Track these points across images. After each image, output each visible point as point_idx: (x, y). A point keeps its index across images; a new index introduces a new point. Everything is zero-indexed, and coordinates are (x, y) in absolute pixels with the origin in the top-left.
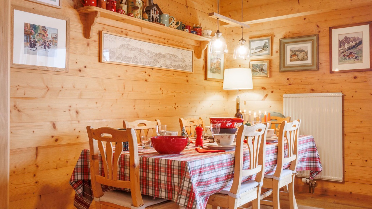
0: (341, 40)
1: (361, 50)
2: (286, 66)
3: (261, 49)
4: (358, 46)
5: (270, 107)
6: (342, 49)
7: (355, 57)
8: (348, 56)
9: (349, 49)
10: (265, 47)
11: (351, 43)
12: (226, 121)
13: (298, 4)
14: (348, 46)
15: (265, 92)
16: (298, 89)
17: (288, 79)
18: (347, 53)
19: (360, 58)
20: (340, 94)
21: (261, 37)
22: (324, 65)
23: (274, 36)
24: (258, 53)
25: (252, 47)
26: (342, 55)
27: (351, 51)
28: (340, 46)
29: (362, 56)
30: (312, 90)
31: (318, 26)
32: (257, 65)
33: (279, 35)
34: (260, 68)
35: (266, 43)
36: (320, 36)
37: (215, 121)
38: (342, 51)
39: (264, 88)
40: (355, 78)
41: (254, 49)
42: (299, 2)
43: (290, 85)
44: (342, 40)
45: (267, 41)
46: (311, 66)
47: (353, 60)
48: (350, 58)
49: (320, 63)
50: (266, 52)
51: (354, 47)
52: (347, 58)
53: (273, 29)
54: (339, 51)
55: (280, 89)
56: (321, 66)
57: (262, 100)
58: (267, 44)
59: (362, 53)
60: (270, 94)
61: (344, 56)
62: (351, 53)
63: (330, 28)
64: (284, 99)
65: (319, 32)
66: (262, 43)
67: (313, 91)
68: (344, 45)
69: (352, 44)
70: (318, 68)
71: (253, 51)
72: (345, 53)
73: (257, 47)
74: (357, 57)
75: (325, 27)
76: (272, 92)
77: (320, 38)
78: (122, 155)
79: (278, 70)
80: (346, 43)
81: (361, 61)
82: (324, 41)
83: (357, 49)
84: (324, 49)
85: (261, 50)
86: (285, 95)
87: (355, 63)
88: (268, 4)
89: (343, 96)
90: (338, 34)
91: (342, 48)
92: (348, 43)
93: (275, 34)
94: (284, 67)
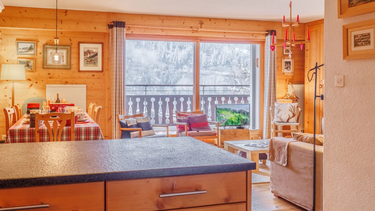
0: (85, 51)
1: (97, 59)
2: (47, 64)
3: (28, 50)
4: (95, 56)
5: (35, 93)
6: (86, 57)
7: (93, 63)
8: (89, 62)
9: (90, 57)
10: (31, 49)
11: (91, 54)
13: (61, 23)
14: (89, 56)
15: (31, 83)
16: (57, 81)
17: (49, 74)
18: (89, 60)
19: (96, 64)
20: (85, 86)
21: (27, 40)
22: (74, 66)
23: (38, 41)
24: (25, 53)
25: (19, 47)
26: (86, 61)
27: (91, 59)
28: (85, 55)
29: (97, 63)
30: (67, 82)
31: (70, 40)
32: (24, 61)
33: (42, 41)
34: (27, 64)
35: (32, 46)
36: (72, 46)
38: (86, 58)
39: (29, 80)
40: (93, 76)
41: (21, 49)
42: (62, 23)
43: (50, 78)
44: (86, 51)
45: (33, 44)
46: (66, 66)
47: (92, 65)
48: (91, 63)
49: (71, 65)
50: (32, 52)
51: (93, 57)
52: (89, 63)
53: (37, 36)
54: (84, 58)
55: (43, 81)
56: (72, 67)
57: (28, 88)
58: (33, 47)
59: (97, 61)
60: (34, 84)
61: (87, 61)
62: (91, 60)
63: (79, 42)
64: (47, 88)
65: (71, 44)
66: (28, 45)
67: (66, 83)
68: (87, 55)
69: (92, 54)
70: (70, 69)
71: (20, 51)
72: (88, 60)
73: (24, 48)
74: (94, 63)
75: (75, 41)
76: (36, 83)
77: (72, 48)
79: (41, 66)
80: (88, 54)
81: (97, 66)
82: (74, 50)
83: (95, 58)
84: (74, 55)
85: (28, 51)
86: (47, 85)
87: (93, 66)
88: (38, 19)
89: (87, 87)
90: (84, 47)
91: (86, 56)
92: (90, 54)
93: (39, 40)
94: (46, 65)
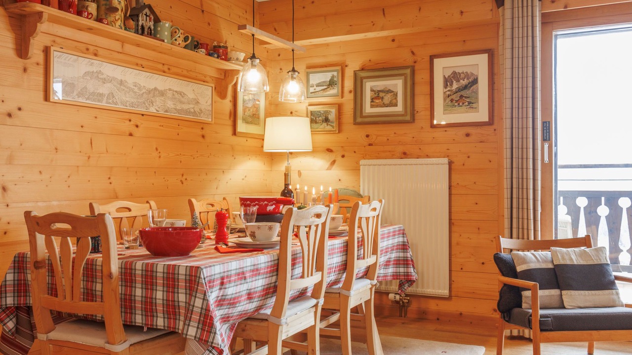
0: (447, 77)
1: (476, 93)
2: (364, 115)
3: (326, 87)
4: (471, 86)
5: (340, 180)
6: (449, 91)
7: (467, 103)
8: (457, 101)
9: (459, 90)
10: (331, 84)
11: (461, 81)
12: (266, 202)
13: (383, 16)
14: (457, 86)
15: (332, 157)
16: (384, 152)
17: (367, 136)
18: (456, 97)
19: (474, 105)
20: (446, 160)
21: (326, 66)
22: (422, 115)
23: (346, 66)
24: (321, 93)
25: (311, 82)
26: (448, 100)
27: (462, 93)
28: (446, 86)
29: (477, 102)
30: (405, 153)
31: (413, 53)
32: (320, 112)
33: (353, 65)
34: (324, 117)
35: (333, 77)
36: (416, 68)
37: (248, 202)
38: (448, 93)
39: (329, 150)
40: (468, 135)
41: (315, 86)
42: (384, 14)
43: (370, 145)
44: (449, 76)
45: (335, 74)
46: (402, 115)
47: (464, 108)
48: (461, 104)
49: (416, 112)
50: (334, 91)
51: (466, 87)
52: (456, 104)
53: (344, 55)
54: (445, 93)
55: (355, 152)
56: (417, 116)
57: (327, 170)
58: (335, 79)
59: (477, 98)
60: (339, 160)
61: (452, 100)
62: (461, 96)
63: (430, 56)
64: (361, 167)
65: (415, 62)
66: (326, 77)
67: (405, 155)
68: (451, 85)
69: (464, 82)
70: (413, 120)
71: (312, 90)
72: (453, 97)
73: (319, 83)
74: (470, 103)
75: (423, 54)
76: (343, 156)
77: (416, 72)
78: (88, 259)
79: (352, 120)
80: (455, 82)
81: (476, 109)
82: (422, 76)
83: (470, 91)
84: (421, 89)
85: (326, 89)
86: (362, 162)
87: (467, 112)
88: (336, 14)
89: (450, 163)
90: (443, 67)
91: (449, 89)
92: (458, 81)
93: (347, 63)
94: (362, 116)
